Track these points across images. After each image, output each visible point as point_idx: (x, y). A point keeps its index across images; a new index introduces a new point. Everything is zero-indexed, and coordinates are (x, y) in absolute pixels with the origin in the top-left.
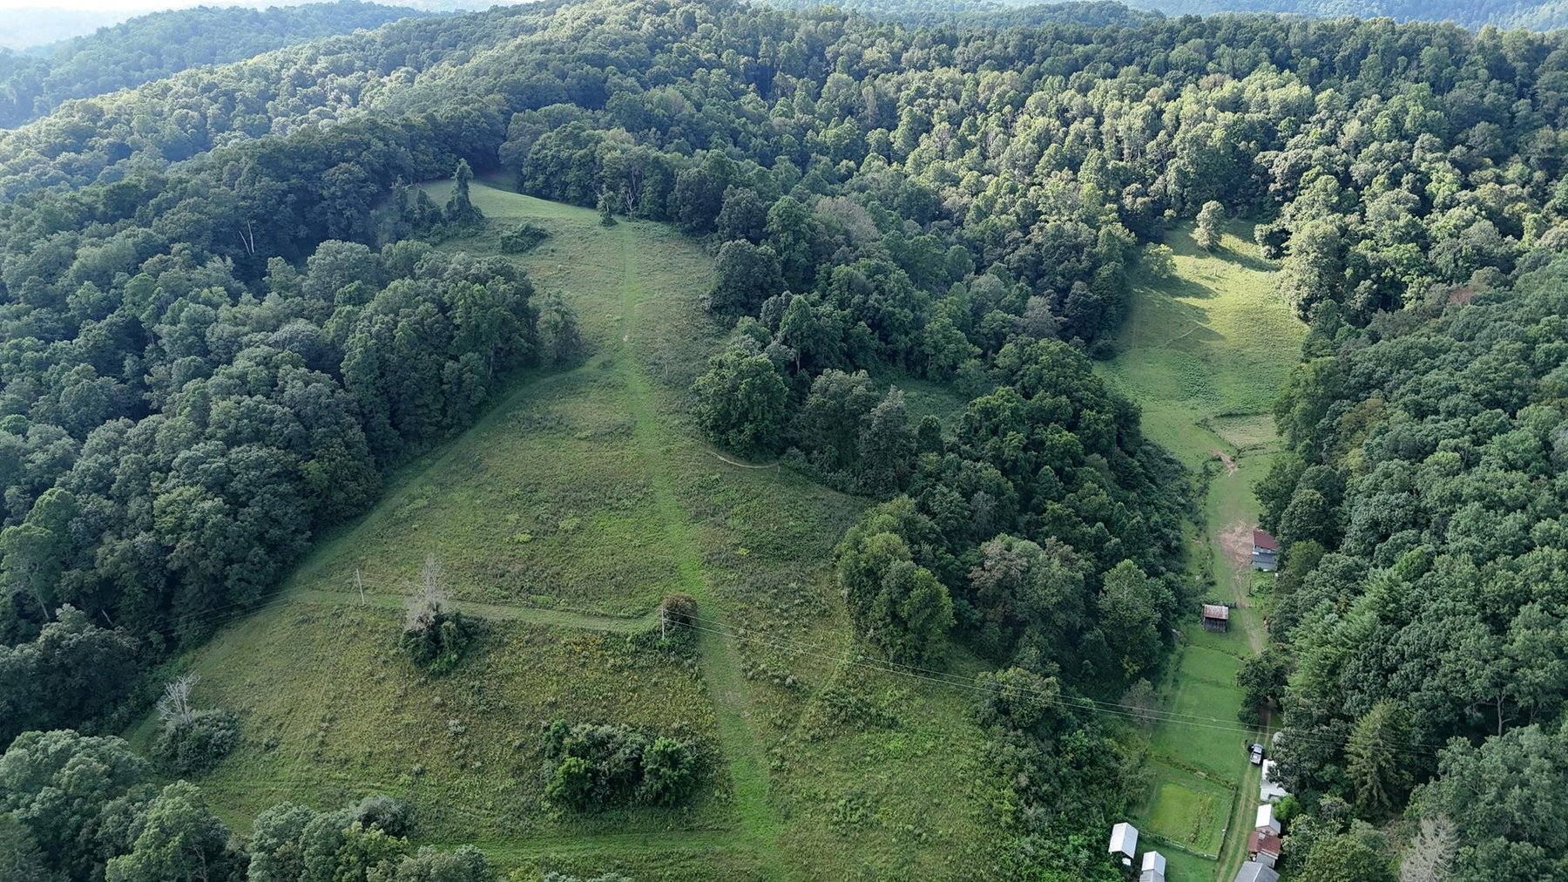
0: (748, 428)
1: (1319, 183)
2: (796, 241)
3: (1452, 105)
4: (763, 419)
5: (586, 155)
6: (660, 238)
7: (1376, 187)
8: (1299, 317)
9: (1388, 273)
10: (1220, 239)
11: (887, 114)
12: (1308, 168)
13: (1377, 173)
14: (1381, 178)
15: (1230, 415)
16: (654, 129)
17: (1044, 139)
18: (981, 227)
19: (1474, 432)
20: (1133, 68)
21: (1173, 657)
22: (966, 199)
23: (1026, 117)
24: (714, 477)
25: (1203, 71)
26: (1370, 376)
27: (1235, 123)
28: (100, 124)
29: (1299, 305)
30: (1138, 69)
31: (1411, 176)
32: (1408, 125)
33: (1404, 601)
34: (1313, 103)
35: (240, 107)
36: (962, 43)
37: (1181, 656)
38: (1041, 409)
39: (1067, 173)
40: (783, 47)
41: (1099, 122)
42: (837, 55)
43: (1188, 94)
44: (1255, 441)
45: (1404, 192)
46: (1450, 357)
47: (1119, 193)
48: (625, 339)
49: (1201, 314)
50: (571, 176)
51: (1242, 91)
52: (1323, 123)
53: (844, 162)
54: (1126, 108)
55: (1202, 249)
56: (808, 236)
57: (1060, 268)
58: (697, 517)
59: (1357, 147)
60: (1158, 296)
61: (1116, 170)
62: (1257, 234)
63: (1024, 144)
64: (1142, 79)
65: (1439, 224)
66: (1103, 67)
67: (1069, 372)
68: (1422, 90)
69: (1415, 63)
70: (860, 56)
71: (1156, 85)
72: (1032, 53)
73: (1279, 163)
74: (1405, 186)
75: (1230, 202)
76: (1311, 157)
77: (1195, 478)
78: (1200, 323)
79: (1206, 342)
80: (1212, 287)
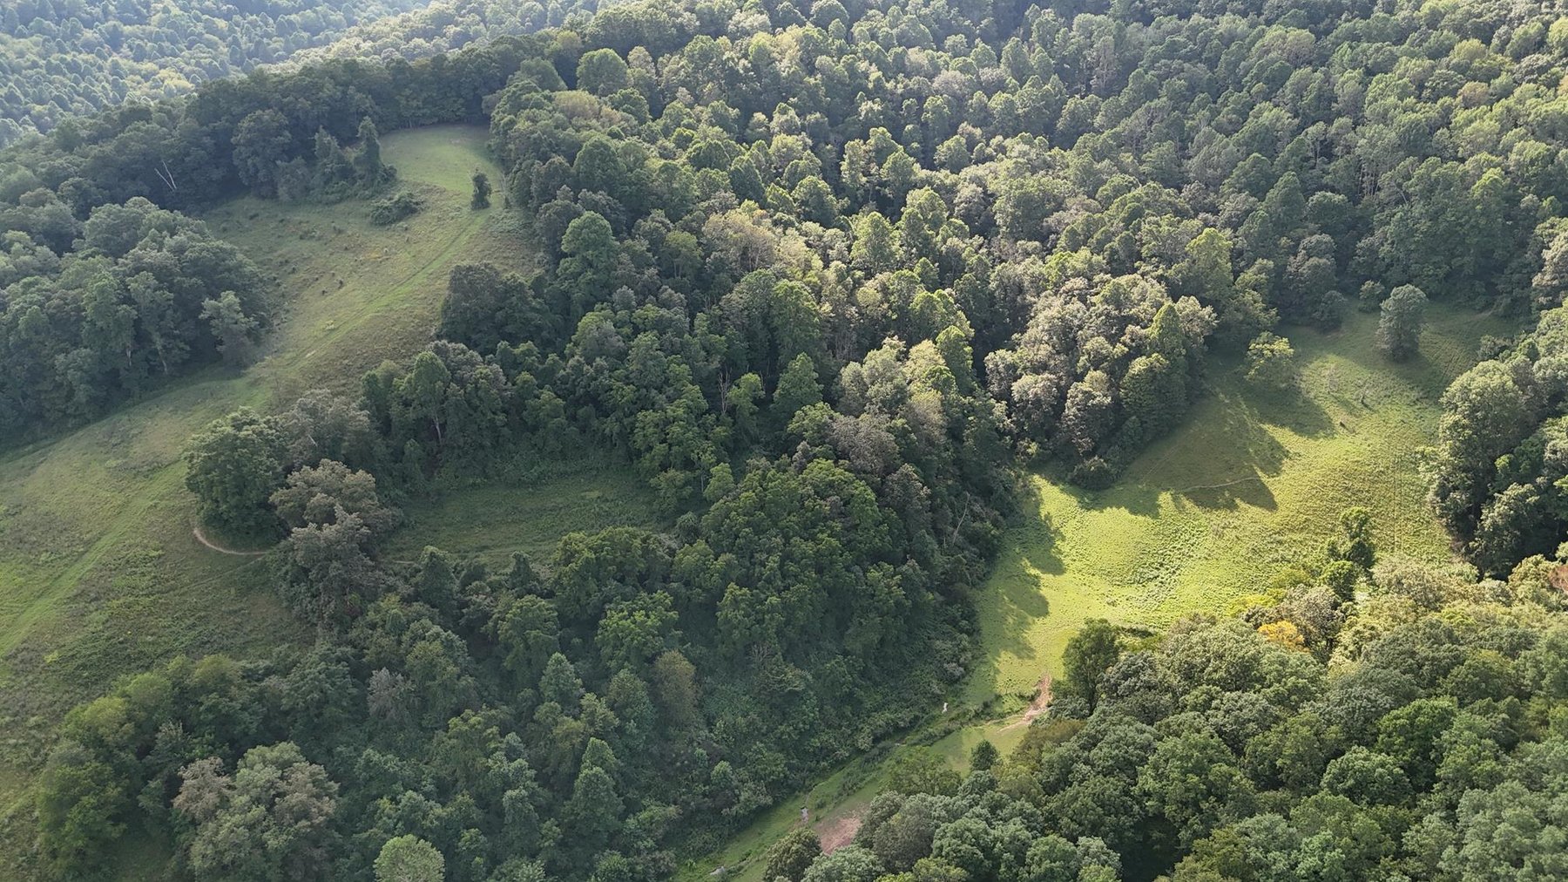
24: (155, 553)
29: (1441, 486)
47: (1296, 244)
48: (308, 355)
49: (1275, 459)
57: (1088, 345)
58: (76, 598)
78: (1260, 473)
79: (1243, 505)
80: (1337, 421)
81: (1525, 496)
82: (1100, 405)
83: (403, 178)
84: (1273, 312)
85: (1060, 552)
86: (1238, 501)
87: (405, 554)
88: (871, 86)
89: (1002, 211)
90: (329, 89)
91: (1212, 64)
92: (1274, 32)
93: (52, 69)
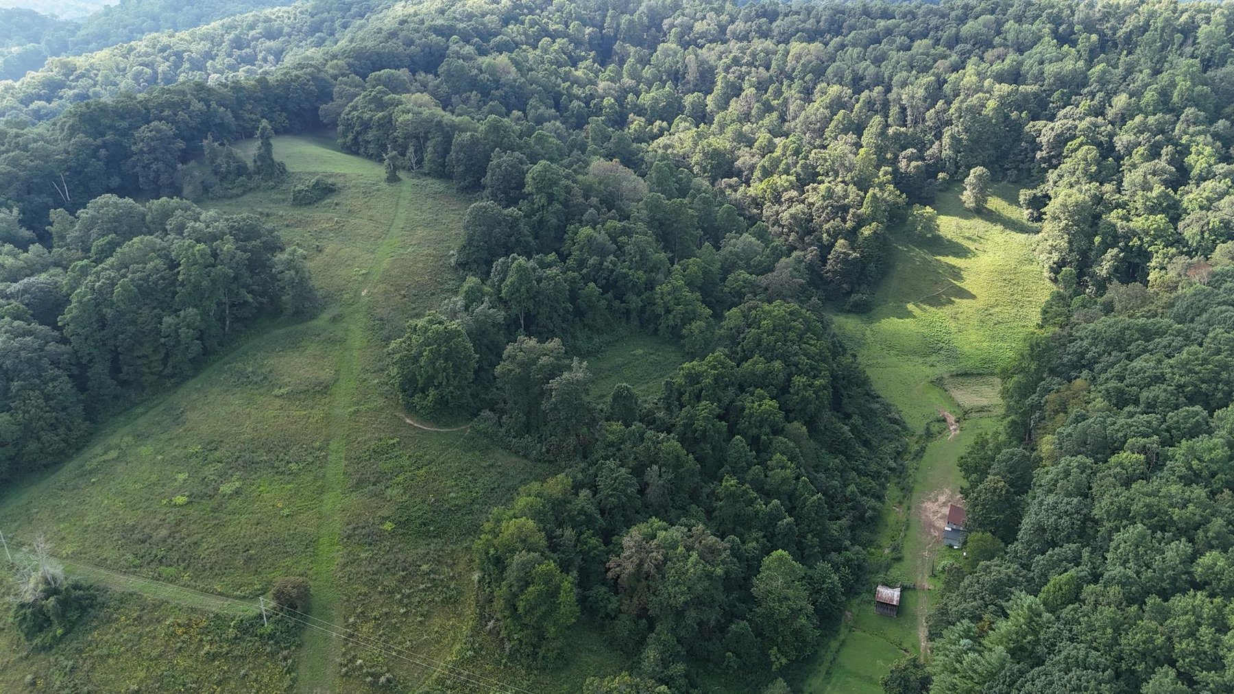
0: (432, 392)
1: (1080, 154)
2: (550, 203)
3: (1222, 80)
4: (448, 385)
5: (384, 117)
6: (435, 195)
7: (1136, 158)
8: (1050, 279)
9: (1135, 242)
10: (986, 201)
11: (705, 81)
12: (1073, 137)
13: (1140, 144)
14: (1141, 150)
15: (966, 374)
16: (474, 92)
17: (837, 105)
18: (763, 186)
19: (1168, 430)
20: (926, 42)
21: (834, 644)
22: (755, 159)
23: (824, 85)
24: (392, 442)
25: (989, 45)
26: (1082, 355)
27: (1009, 94)
28: (71, 78)
29: (1051, 268)
30: (931, 42)
31: (1170, 148)
32: (1175, 98)
33: (1042, 636)
34: (1086, 77)
35: (187, 65)
36: (781, 17)
37: (843, 644)
38: (753, 373)
39: (851, 137)
40: (625, 19)
41: (888, 90)
42: (672, 26)
43: (970, 68)
44: (985, 402)
45: (1162, 163)
46: (1165, 341)
47: (896, 157)
48: (363, 294)
49: (956, 273)
50: (370, 136)
51: (1021, 64)
52: (1093, 95)
53: (658, 123)
54: (912, 79)
55: (968, 210)
56: (562, 198)
57: (826, 226)
58: (358, 485)
59: (1123, 118)
60: (919, 254)
61: (897, 136)
62: (1021, 198)
63: (818, 109)
64: (933, 51)
65: (1191, 196)
66: (899, 40)
67: (792, 335)
68: (1192, 66)
69: (1190, 41)
70: (691, 28)
71: (945, 57)
72: (841, 27)
73: (1046, 131)
74: (1164, 158)
75: (1001, 167)
76: (1076, 127)
77: (915, 439)
78: (954, 282)
79: (957, 300)
80: (972, 248)
81: (1117, 255)
83: (291, 170)
86: (953, 299)
90: (197, 106)
92: (796, 47)
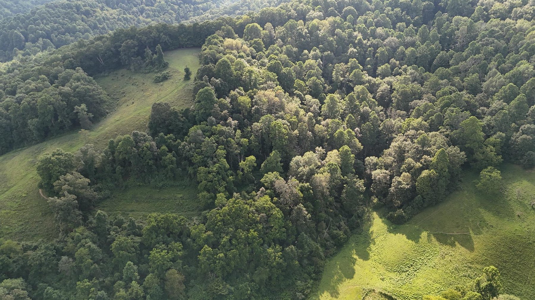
49: (480, 226)
78: (471, 232)
79: (458, 245)
82: (404, 188)
84: (500, 157)
85: (370, 250)
86: (456, 243)
87: (105, 209)
88: (356, 41)
89: (395, 97)
91: (508, 41)
93: (119, 20)
